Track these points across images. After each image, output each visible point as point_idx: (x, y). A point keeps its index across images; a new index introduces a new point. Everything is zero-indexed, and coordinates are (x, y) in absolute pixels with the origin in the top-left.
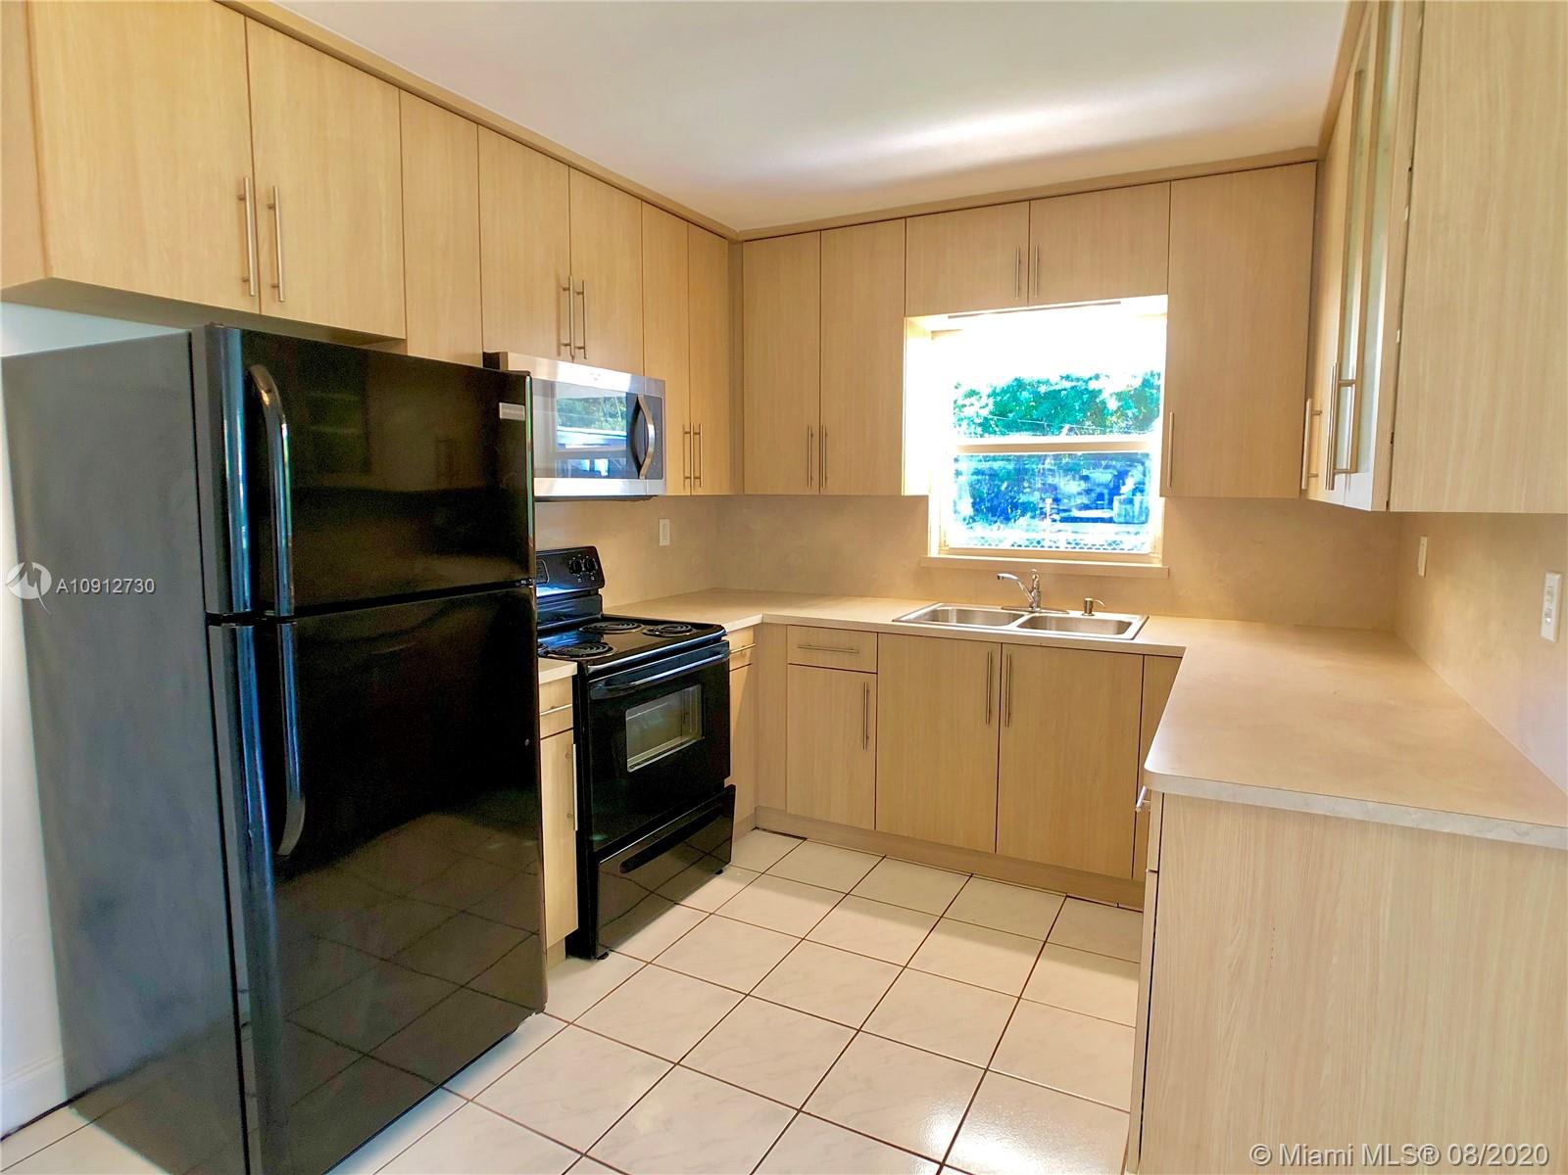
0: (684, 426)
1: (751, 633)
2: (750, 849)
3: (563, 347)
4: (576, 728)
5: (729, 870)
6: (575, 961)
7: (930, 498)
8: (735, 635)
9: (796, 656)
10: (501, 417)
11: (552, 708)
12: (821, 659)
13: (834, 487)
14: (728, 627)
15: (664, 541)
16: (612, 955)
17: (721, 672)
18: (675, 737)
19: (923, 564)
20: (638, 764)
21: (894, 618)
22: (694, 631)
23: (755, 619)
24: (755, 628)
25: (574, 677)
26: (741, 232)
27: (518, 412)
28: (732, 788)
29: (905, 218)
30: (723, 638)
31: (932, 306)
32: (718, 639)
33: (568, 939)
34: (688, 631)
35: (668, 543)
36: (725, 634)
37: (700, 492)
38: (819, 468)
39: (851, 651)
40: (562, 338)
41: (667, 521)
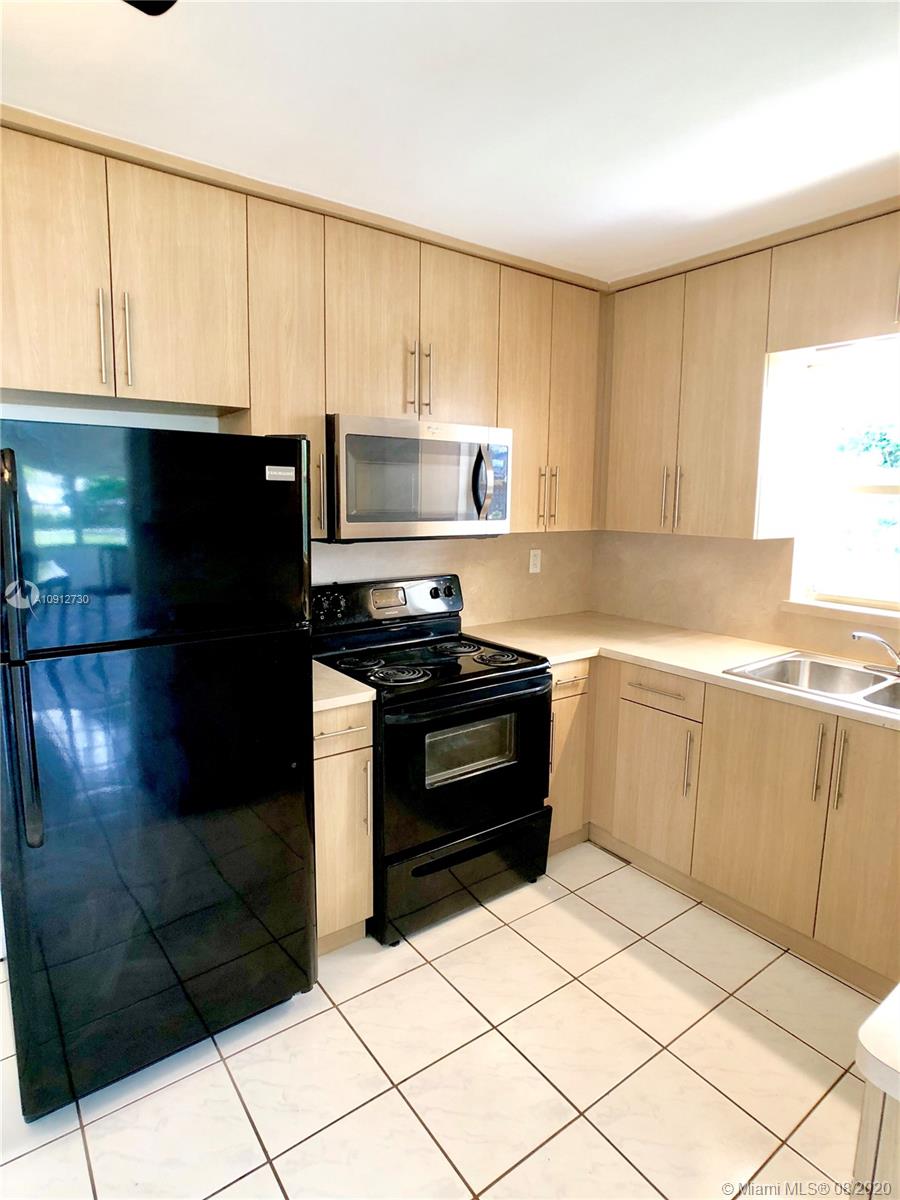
0: (540, 470)
1: (586, 665)
2: (567, 865)
3: (409, 405)
4: (375, 746)
5: (543, 881)
6: (372, 941)
7: (795, 541)
8: (561, 668)
9: (629, 692)
10: (267, 478)
11: (350, 728)
12: (651, 698)
13: (687, 529)
14: (552, 660)
15: (535, 568)
16: (403, 945)
17: (544, 701)
18: (493, 756)
19: (784, 609)
20: (439, 782)
21: (725, 669)
22: (525, 660)
23: (592, 652)
24: (591, 659)
25: (374, 702)
26: (612, 283)
27: (288, 474)
28: (549, 809)
29: (771, 247)
30: (548, 670)
31: (794, 341)
32: (543, 670)
33: (368, 922)
34: (513, 661)
35: (538, 571)
36: (548, 667)
37: (556, 529)
38: (672, 509)
39: (678, 697)
40: (408, 397)
41: (539, 552)
